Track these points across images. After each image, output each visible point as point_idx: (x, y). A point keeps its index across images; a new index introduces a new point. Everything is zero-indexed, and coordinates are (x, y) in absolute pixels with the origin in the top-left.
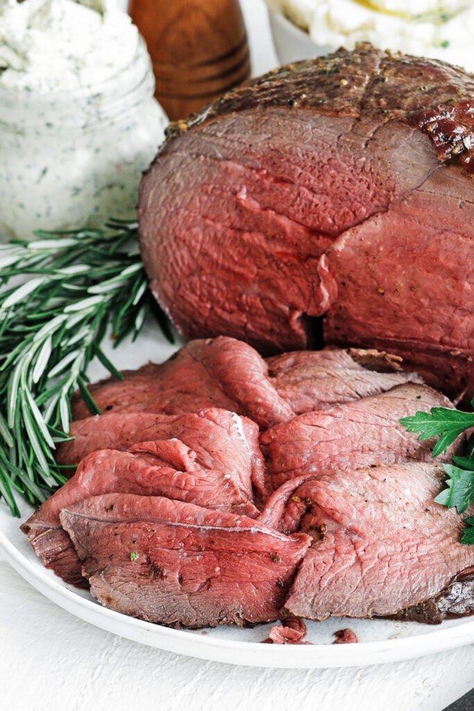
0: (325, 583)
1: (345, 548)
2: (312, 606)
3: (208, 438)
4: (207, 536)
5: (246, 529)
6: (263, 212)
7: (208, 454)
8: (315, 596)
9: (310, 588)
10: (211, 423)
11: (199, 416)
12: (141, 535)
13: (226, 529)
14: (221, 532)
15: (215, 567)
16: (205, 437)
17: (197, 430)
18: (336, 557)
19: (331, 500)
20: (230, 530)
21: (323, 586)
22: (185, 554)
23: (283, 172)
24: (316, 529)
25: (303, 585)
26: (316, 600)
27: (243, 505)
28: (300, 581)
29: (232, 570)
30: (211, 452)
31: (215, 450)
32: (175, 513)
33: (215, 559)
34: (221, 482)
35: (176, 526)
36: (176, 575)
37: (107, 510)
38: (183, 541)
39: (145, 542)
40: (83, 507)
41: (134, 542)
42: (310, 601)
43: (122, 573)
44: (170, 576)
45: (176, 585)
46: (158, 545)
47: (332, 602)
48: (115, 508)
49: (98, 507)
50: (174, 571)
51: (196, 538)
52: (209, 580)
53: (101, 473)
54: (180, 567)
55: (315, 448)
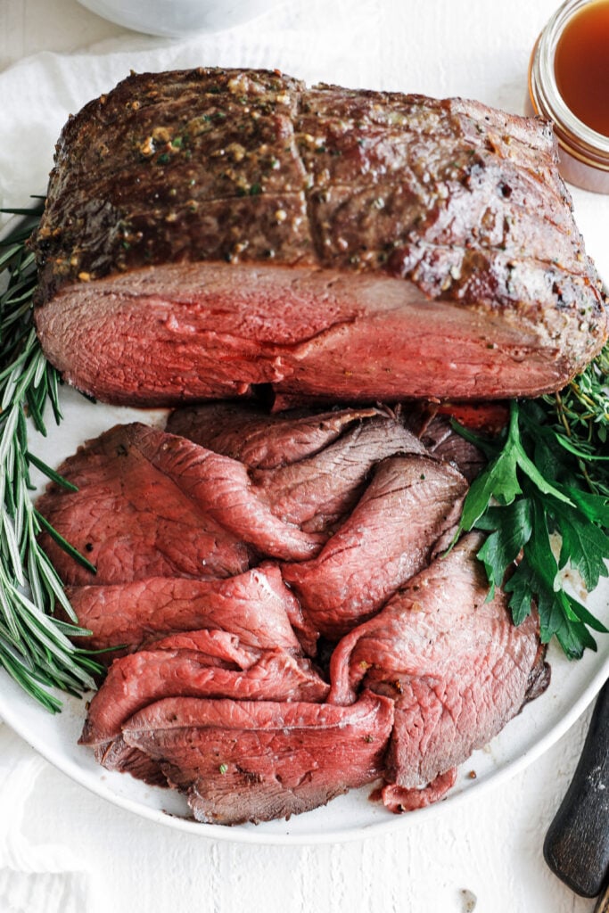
0: (425, 749)
1: (427, 701)
2: (420, 773)
3: (244, 617)
4: (293, 736)
5: (333, 725)
6: (202, 335)
7: (251, 634)
8: (420, 763)
9: (413, 758)
10: (242, 602)
11: (226, 596)
12: (222, 747)
13: (311, 727)
14: (306, 731)
15: (311, 763)
16: (240, 617)
17: (229, 611)
18: (424, 715)
20: (316, 728)
21: (424, 752)
22: (276, 757)
23: (224, 304)
25: (405, 758)
26: (422, 767)
27: (310, 684)
28: (402, 754)
29: (330, 762)
30: (253, 631)
31: (256, 628)
32: (251, 721)
33: (309, 755)
34: (283, 671)
35: (256, 731)
36: (273, 777)
37: (171, 721)
38: (269, 745)
39: (230, 754)
40: (143, 723)
41: (218, 755)
42: (417, 769)
43: (217, 787)
44: (267, 779)
45: (276, 785)
46: (245, 755)
47: (437, 762)
48: (179, 717)
49: (159, 719)
50: (269, 773)
51: (282, 740)
52: (308, 773)
53: (146, 681)
54: (275, 769)
55: (349, 583)
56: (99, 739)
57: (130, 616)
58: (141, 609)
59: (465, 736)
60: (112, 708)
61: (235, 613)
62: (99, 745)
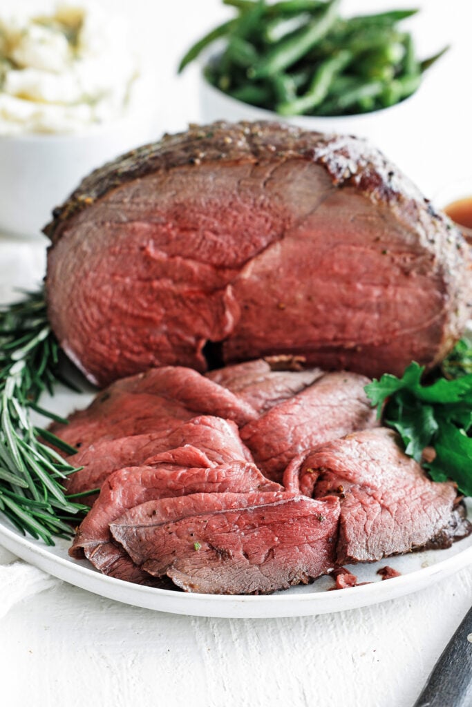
0: (369, 530)
1: (368, 501)
2: (367, 550)
3: (210, 440)
4: (256, 514)
5: (290, 500)
6: (172, 261)
7: (215, 453)
8: (367, 541)
9: (360, 536)
10: (208, 428)
11: (195, 424)
12: (195, 527)
13: (271, 505)
14: (267, 509)
15: (273, 539)
16: (207, 440)
17: (197, 435)
18: (366, 509)
19: (342, 464)
20: (275, 504)
21: (369, 533)
22: (243, 533)
23: (188, 222)
24: (334, 491)
25: (353, 535)
26: (369, 545)
27: (267, 485)
28: (350, 532)
29: (289, 537)
30: (218, 451)
31: (221, 448)
32: (219, 502)
33: (271, 531)
34: (244, 469)
35: (224, 513)
36: (241, 553)
37: (151, 516)
38: (236, 523)
39: (202, 532)
40: (127, 519)
41: (192, 535)
42: (364, 546)
43: (192, 563)
44: (236, 554)
45: (244, 561)
46: (215, 532)
47: (381, 543)
48: (158, 512)
49: (141, 516)
50: (238, 549)
51: (246, 518)
52: (271, 550)
53: (129, 488)
54: (242, 545)
55: (294, 432)
56: (88, 539)
57: (115, 459)
58: (125, 452)
59: (403, 527)
60: (100, 515)
61: (203, 437)
62: (87, 544)
